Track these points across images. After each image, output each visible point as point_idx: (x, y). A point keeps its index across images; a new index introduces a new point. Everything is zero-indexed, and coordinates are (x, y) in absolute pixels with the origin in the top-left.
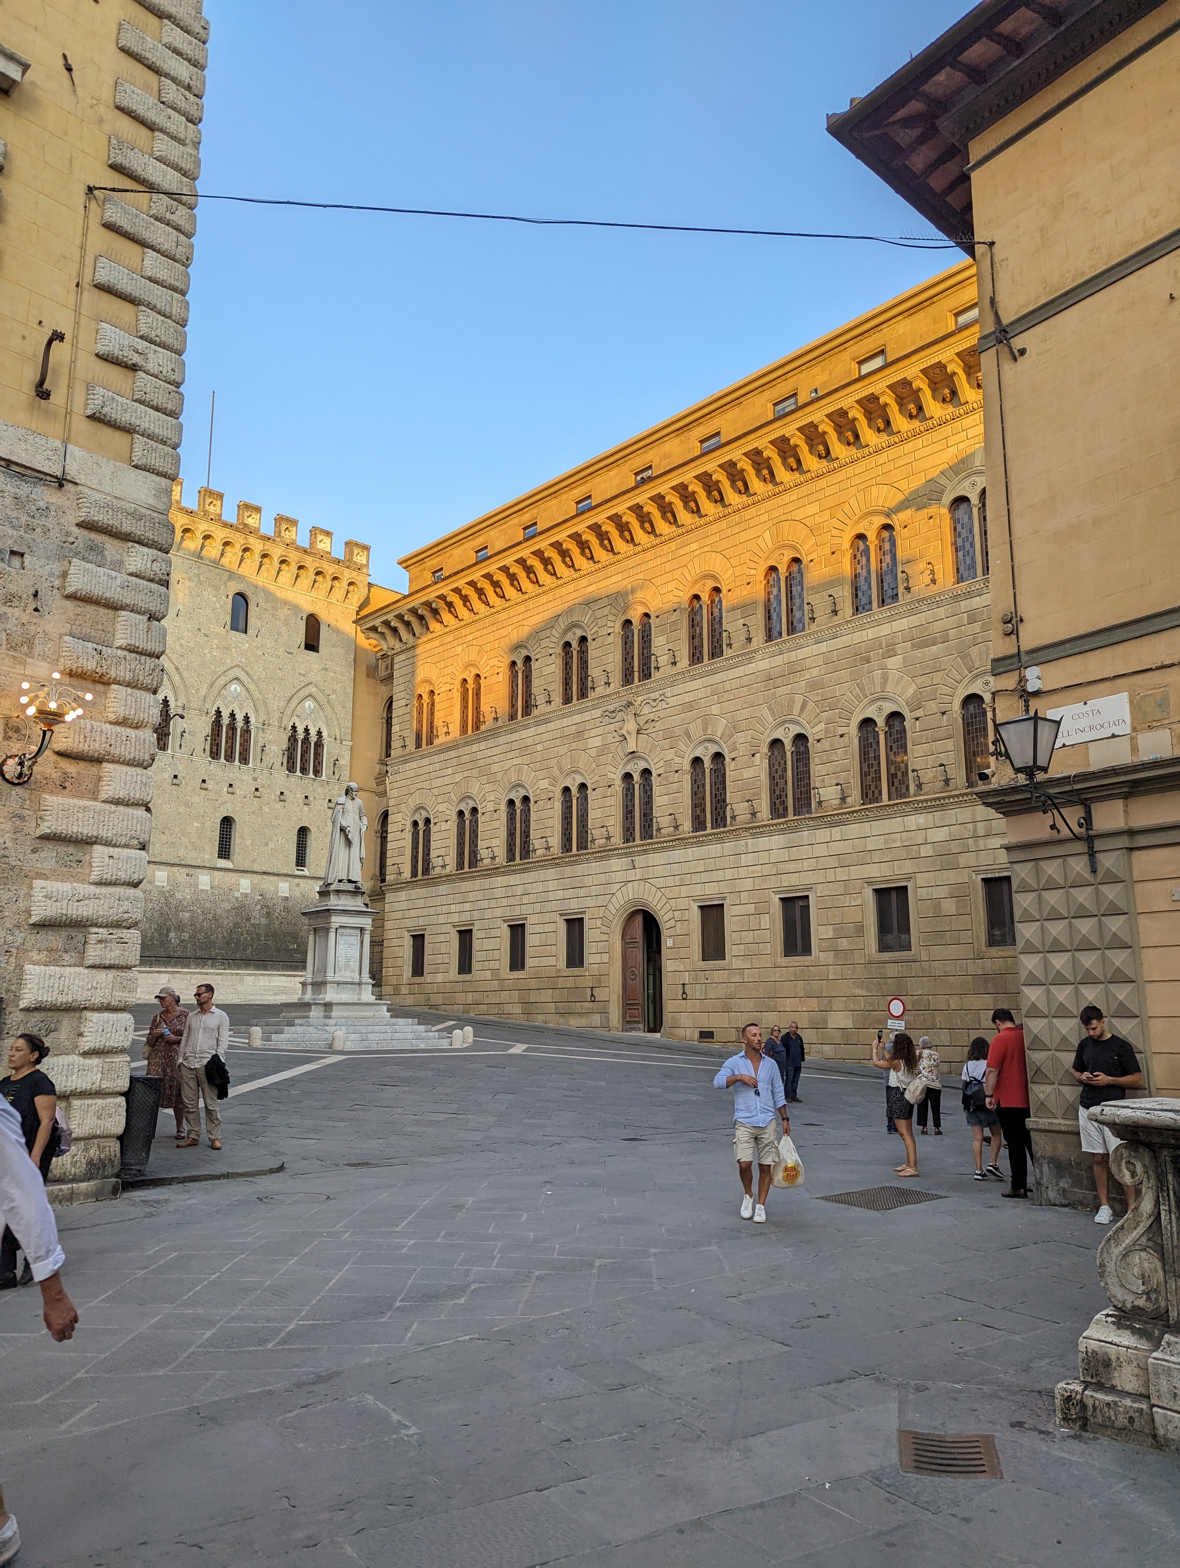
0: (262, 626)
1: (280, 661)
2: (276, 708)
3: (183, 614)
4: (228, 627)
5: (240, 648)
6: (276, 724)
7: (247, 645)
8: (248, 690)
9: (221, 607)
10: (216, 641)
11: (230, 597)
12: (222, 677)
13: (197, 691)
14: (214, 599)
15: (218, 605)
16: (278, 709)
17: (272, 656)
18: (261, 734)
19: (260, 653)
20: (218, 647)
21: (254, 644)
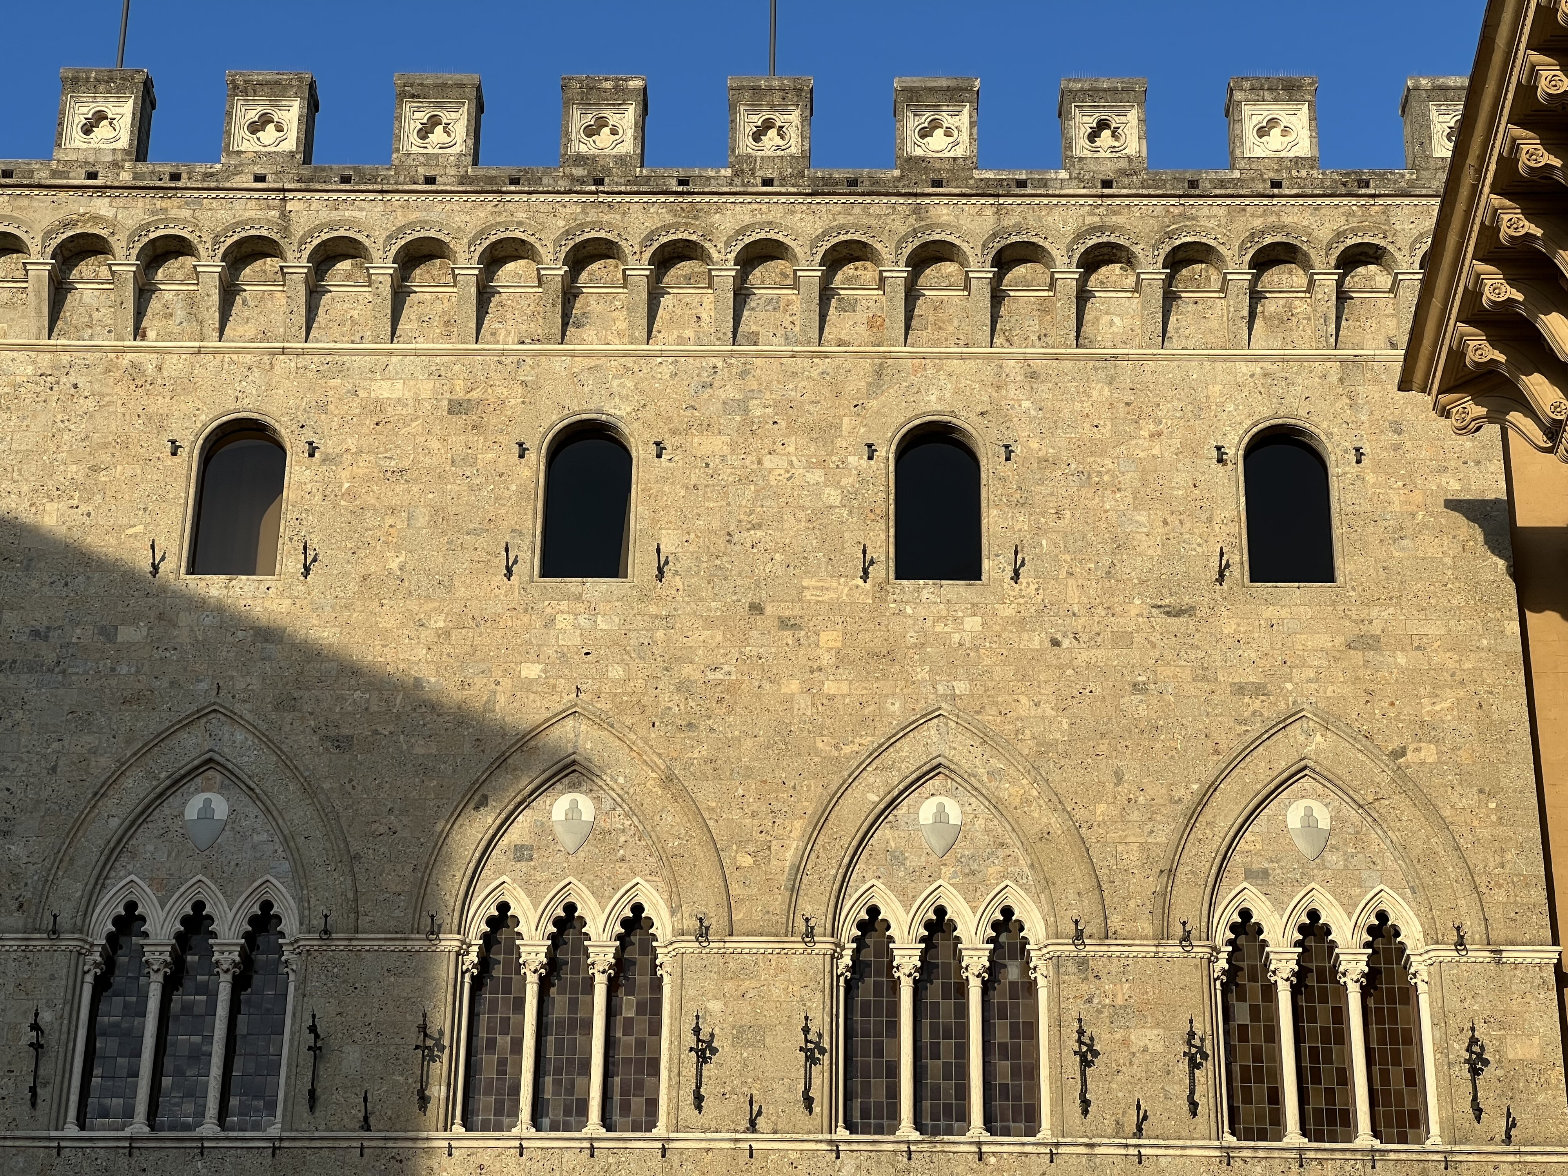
0: (1039, 530)
1: (1135, 656)
2: (1133, 857)
3: (686, 562)
4: (883, 569)
5: (942, 640)
6: (1145, 926)
7: (973, 623)
8: (996, 805)
9: (849, 496)
10: (830, 639)
11: (887, 452)
12: (869, 776)
13: (762, 854)
14: (817, 476)
15: (832, 496)
16: (1148, 860)
17: (1094, 642)
18: (1074, 985)
19: (1036, 641)
20: (841, 659)
21: (1008, 611)
